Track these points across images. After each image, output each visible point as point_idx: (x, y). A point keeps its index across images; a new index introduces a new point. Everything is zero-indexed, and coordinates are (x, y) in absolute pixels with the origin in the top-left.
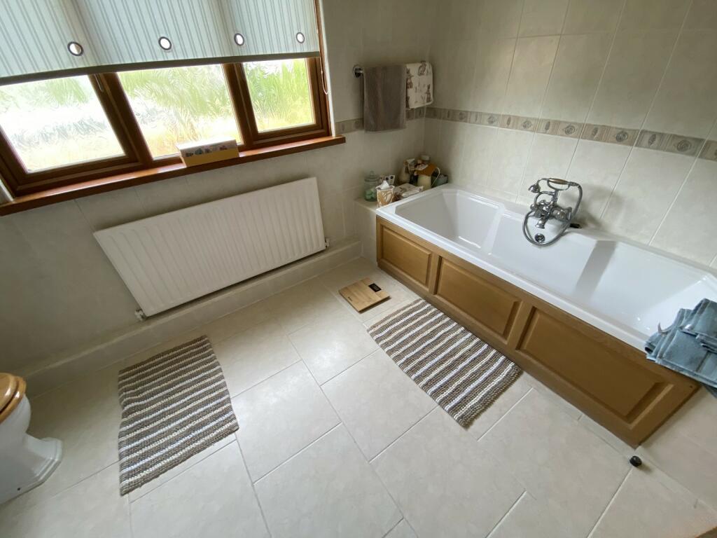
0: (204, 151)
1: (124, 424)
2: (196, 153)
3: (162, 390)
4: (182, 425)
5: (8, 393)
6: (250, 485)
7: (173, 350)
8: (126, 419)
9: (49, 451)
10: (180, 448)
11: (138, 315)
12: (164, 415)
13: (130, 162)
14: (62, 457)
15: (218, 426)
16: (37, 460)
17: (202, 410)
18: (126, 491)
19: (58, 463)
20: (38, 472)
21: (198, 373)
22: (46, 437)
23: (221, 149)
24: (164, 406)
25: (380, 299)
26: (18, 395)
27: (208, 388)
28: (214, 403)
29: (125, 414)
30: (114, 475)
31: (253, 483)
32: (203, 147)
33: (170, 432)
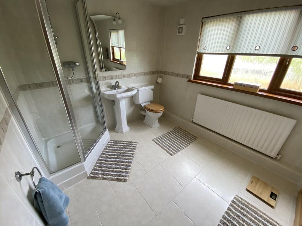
0: (243, 85)
1: (166, 133)
2: (239, 85)
3: (176, 136)
4: (169, 143)
5: (161, 110)
6: (158, 164)
7: (188, 133)
8: (167, 133)
9: (157, 125)
10: (164, 145)
11: (192, 119)
12: (170, 139)
13: (222, 81)
14: (157, 128)
15: (171, 151)
16: (155, 124)
17: (174, 146)
18: (153, 140)
19: (156, 128)
20: (153, 126)
21: (184, 141)
22: (159, 123)
23: (250, 87)
24: (173, 138)
25: (266, 200)
26: (161, 111)
27: (181, 145)
28: (177, 148)
29: (168, 133)
30: (156, 137)
31: (159, 164)
32: (243, 84)
33: (167, 142)
